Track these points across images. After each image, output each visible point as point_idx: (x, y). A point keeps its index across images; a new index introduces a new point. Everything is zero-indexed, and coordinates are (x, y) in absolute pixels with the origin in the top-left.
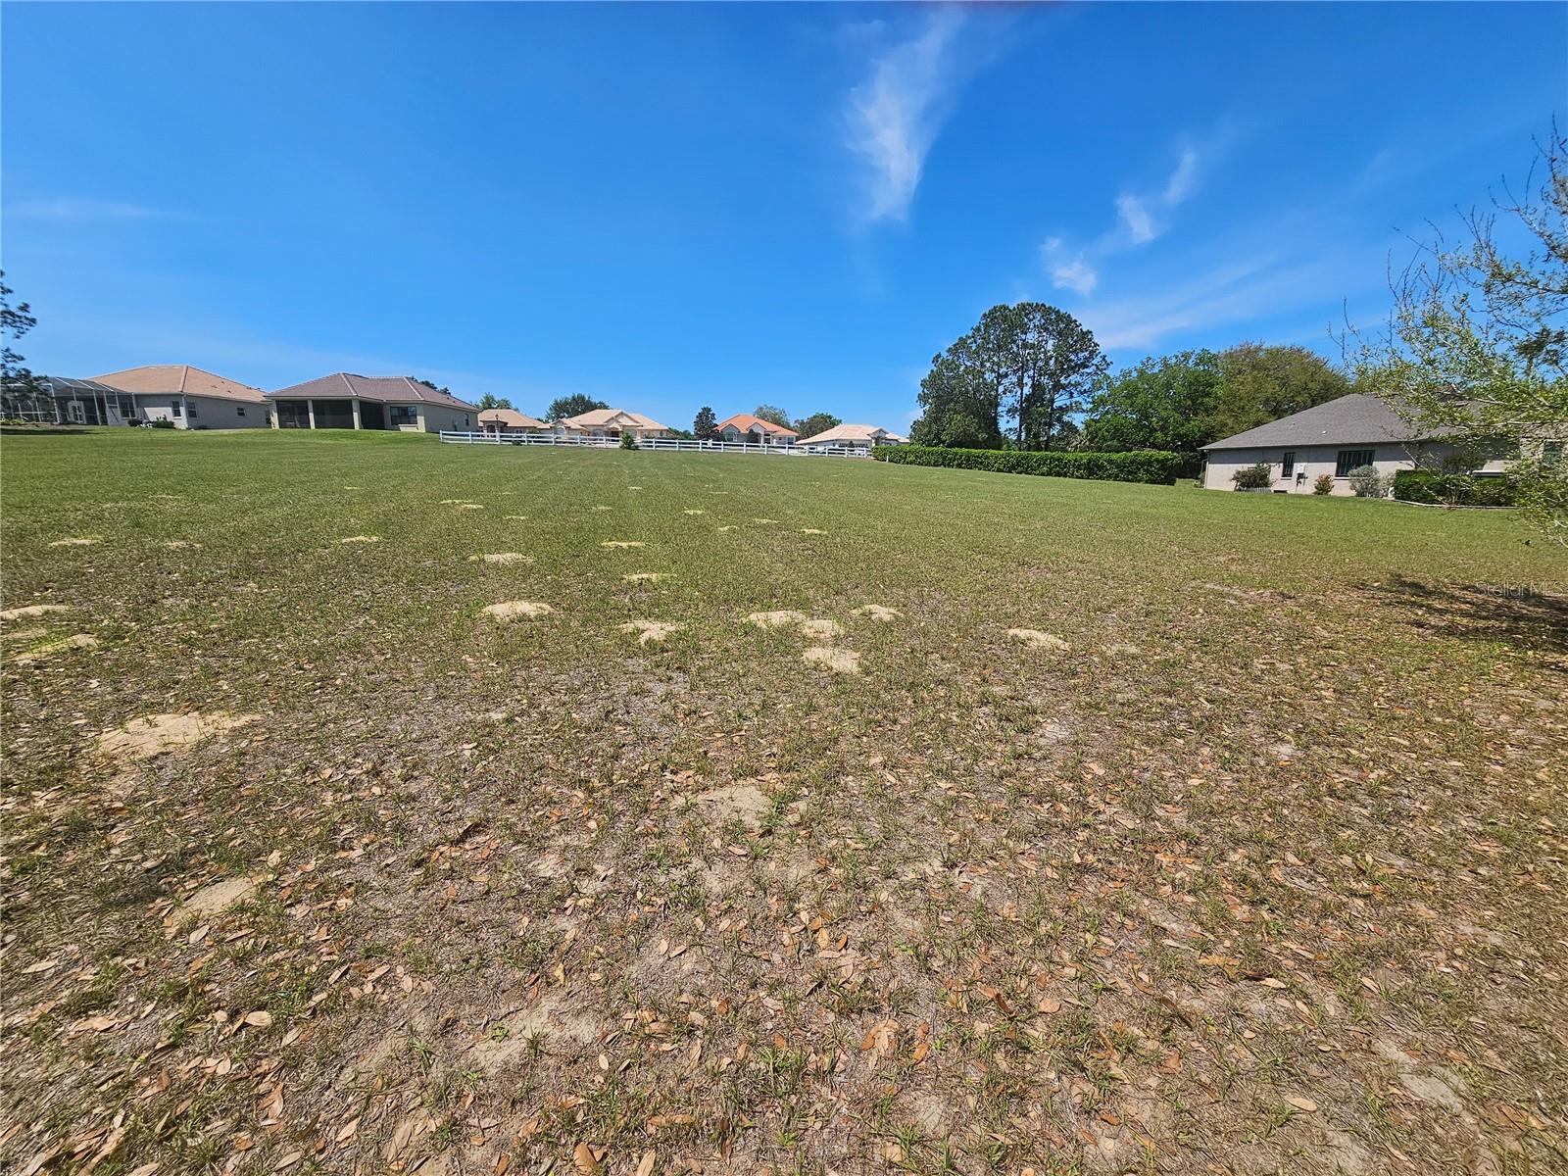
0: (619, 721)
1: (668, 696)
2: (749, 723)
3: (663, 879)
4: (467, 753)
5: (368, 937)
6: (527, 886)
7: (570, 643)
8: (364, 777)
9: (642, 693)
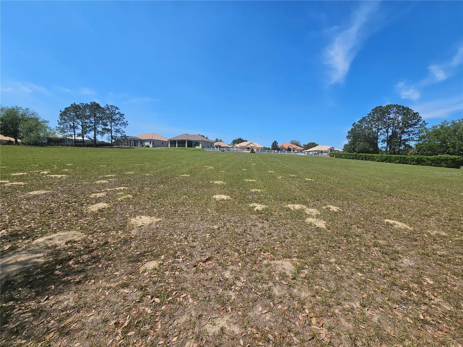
0: (248, 233)
1: (262, 228)
2: (288, 240)
3: (260, 287)
4: (208, 236)
5: (182, 284)
6: (222, 279)
7: (235, 208)
8: (183, 239)
9: (255, 226)
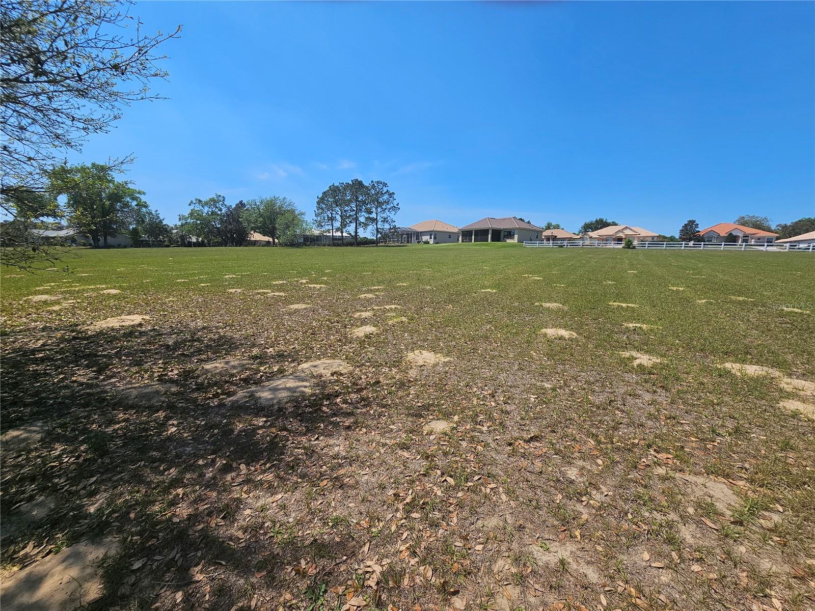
0: (618, 408)
1: (653, 403)
3: (647, 514)
4: (533, 400)
6: (561, 478)
7: (588, 356)
8: (488, 396)
9: (635, 396)
